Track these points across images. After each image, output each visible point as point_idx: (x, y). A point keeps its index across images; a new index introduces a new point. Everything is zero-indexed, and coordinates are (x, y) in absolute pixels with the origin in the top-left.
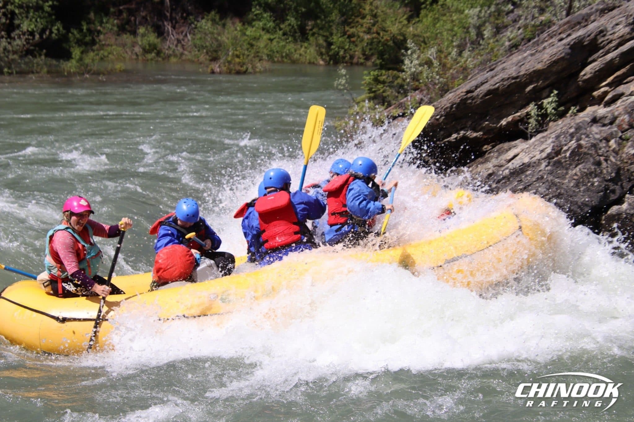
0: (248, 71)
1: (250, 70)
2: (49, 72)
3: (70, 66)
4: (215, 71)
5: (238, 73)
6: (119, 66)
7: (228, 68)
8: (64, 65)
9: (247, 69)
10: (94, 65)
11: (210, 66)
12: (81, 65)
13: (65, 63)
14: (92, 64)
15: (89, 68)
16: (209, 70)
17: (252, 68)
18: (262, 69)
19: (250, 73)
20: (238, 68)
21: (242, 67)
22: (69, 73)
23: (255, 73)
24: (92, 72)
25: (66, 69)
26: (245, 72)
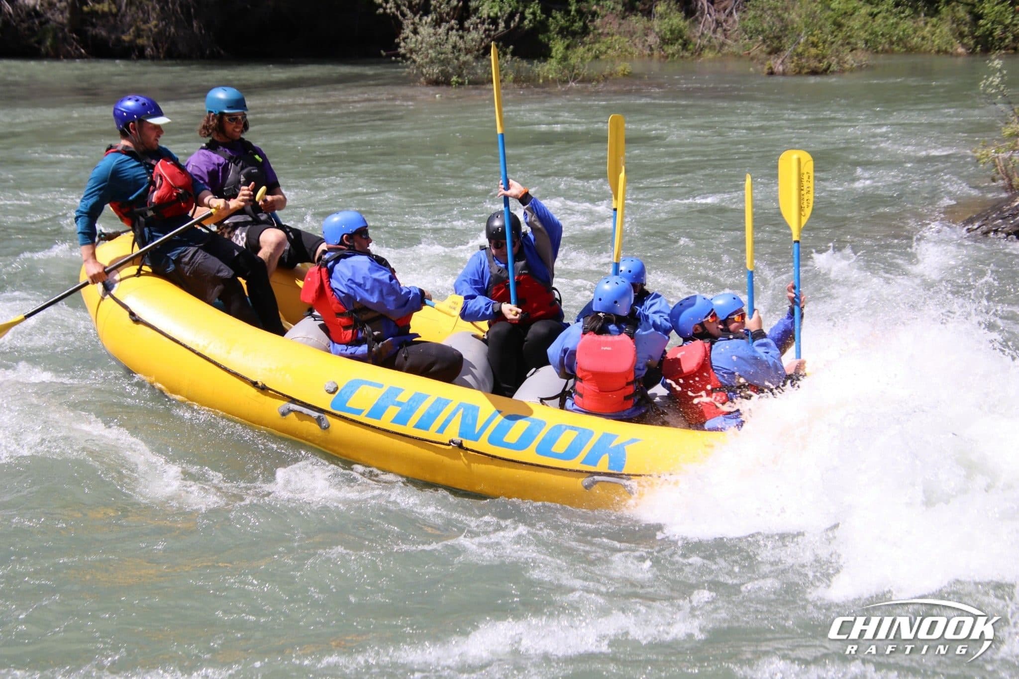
0: (831, 69)
1: (834, 67)
2: (516, 80)
3: (548, 69)
4: (776, 70)
5: (814, 72)
6: (622, 67)
7: (797, 65)
8: (539, 69)
9: (830, 65)
10: (584, 66)
11: (768, 62)
12: (564, 67)
13: (540, 65)
14: (581, 65)
15: (576, 71)
16: (766, 70)
17: (838, 63)
18: (855, 65)
19: (833, 72)
20: (814, 64)
21: (820, 62)
22: (546, 79)
23: (842, 71)
24: (580, 78)
25: (541, 73)
26: (825, 72)
